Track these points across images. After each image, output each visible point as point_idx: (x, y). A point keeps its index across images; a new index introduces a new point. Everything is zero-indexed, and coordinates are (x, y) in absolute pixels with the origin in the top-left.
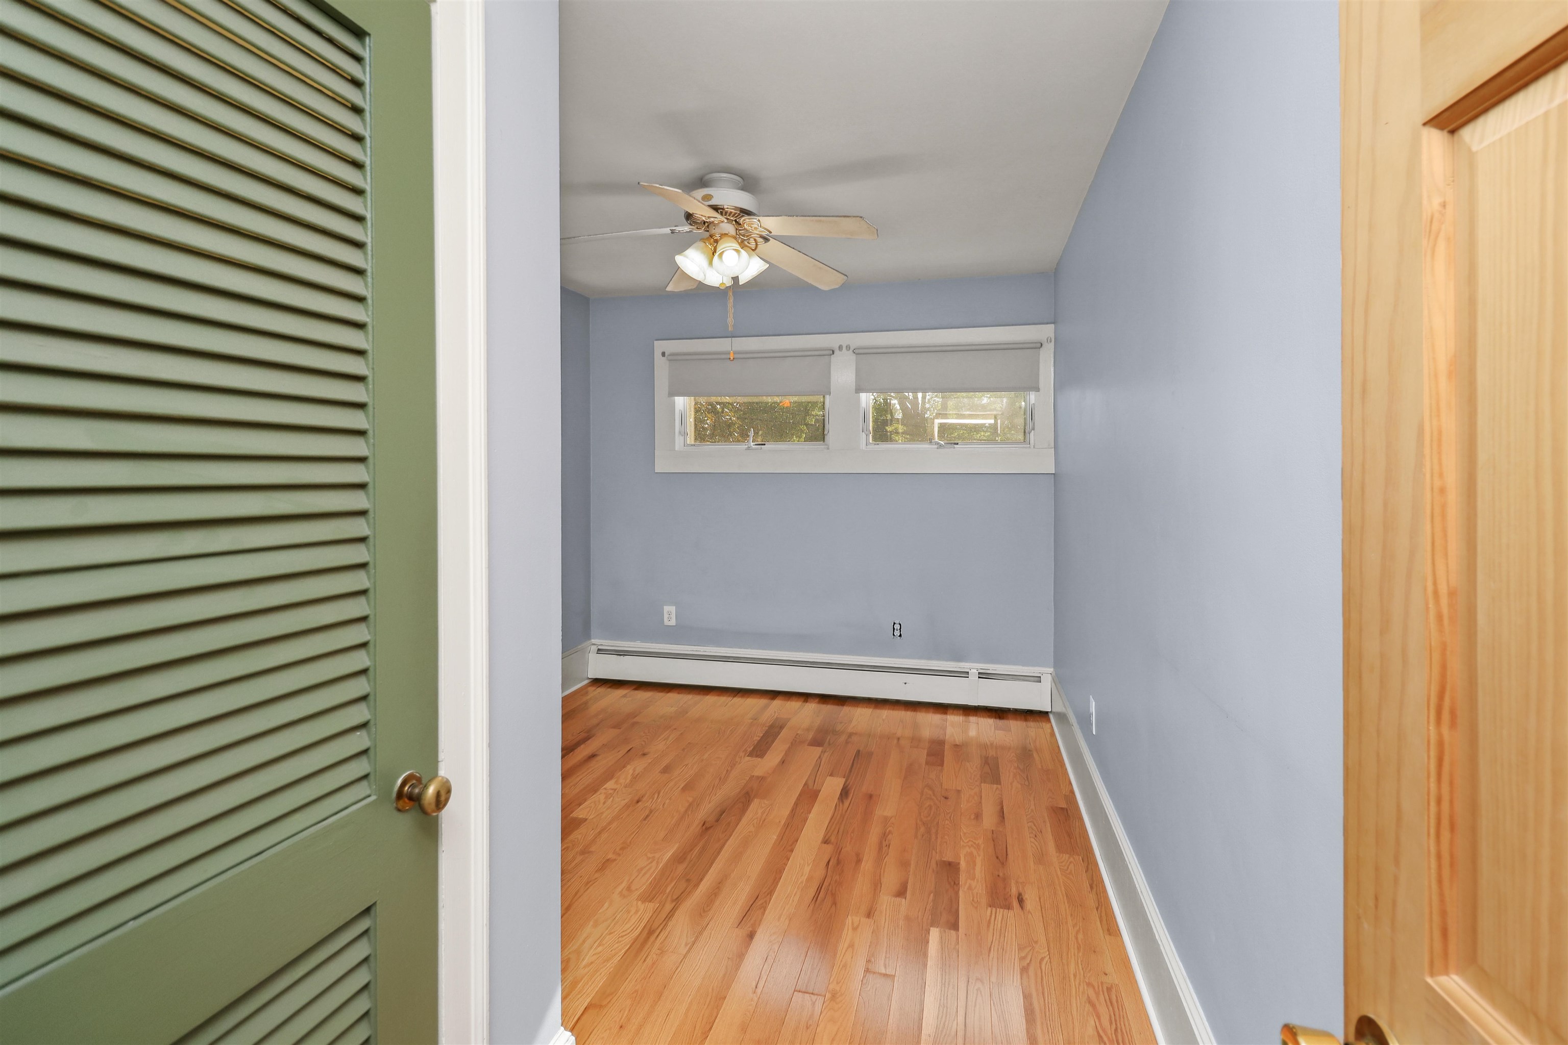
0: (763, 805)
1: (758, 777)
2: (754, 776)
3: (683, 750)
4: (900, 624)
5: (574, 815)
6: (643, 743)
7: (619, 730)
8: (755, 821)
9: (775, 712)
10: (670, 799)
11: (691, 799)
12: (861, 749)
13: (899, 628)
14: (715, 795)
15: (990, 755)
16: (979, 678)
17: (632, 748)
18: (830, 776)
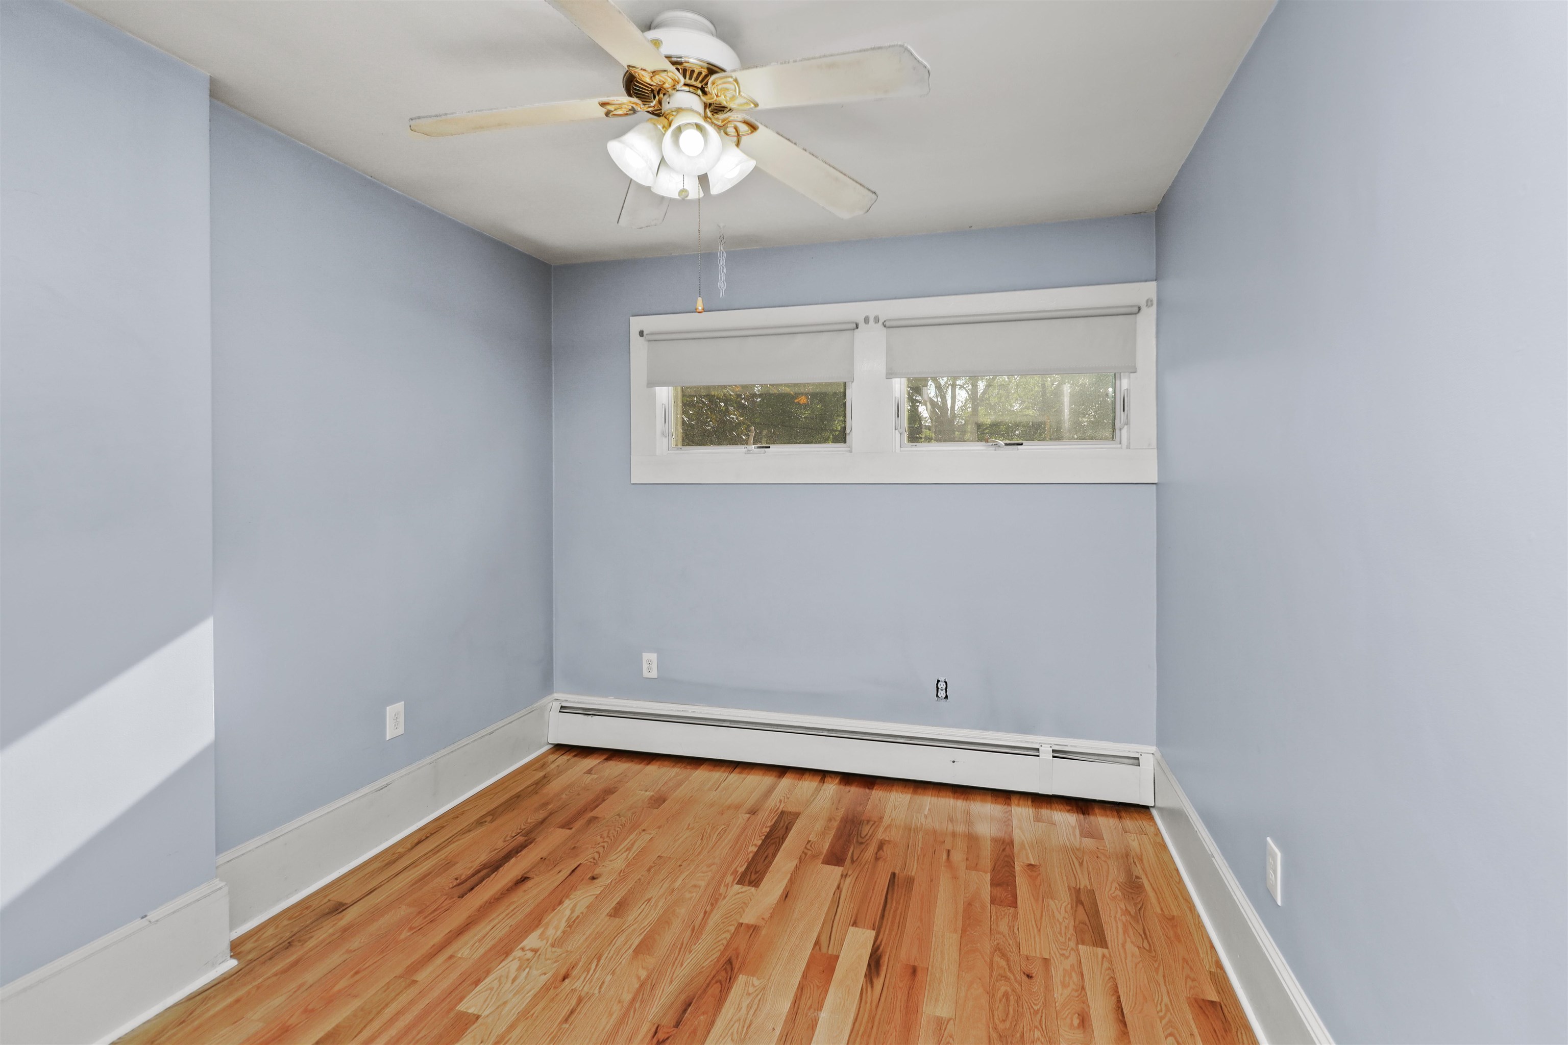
0: (751, 990)
1: (749, 927)
2: (742, 924)
3: (649, 870)
4: (946, 683)
5: (462, 1007)
6: (596, 856)
7: (568, 831)
8: (736, 1025)
9: (781, 801)
10: (613, 973)
11: (643, 974)
12: (897, 872)
13: (944, 687)
14: (682, 965)
15: (1082, 887)
16: (1054, 757)
17: (580, 864)
18: (853, 926)
